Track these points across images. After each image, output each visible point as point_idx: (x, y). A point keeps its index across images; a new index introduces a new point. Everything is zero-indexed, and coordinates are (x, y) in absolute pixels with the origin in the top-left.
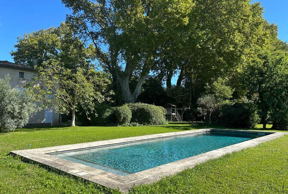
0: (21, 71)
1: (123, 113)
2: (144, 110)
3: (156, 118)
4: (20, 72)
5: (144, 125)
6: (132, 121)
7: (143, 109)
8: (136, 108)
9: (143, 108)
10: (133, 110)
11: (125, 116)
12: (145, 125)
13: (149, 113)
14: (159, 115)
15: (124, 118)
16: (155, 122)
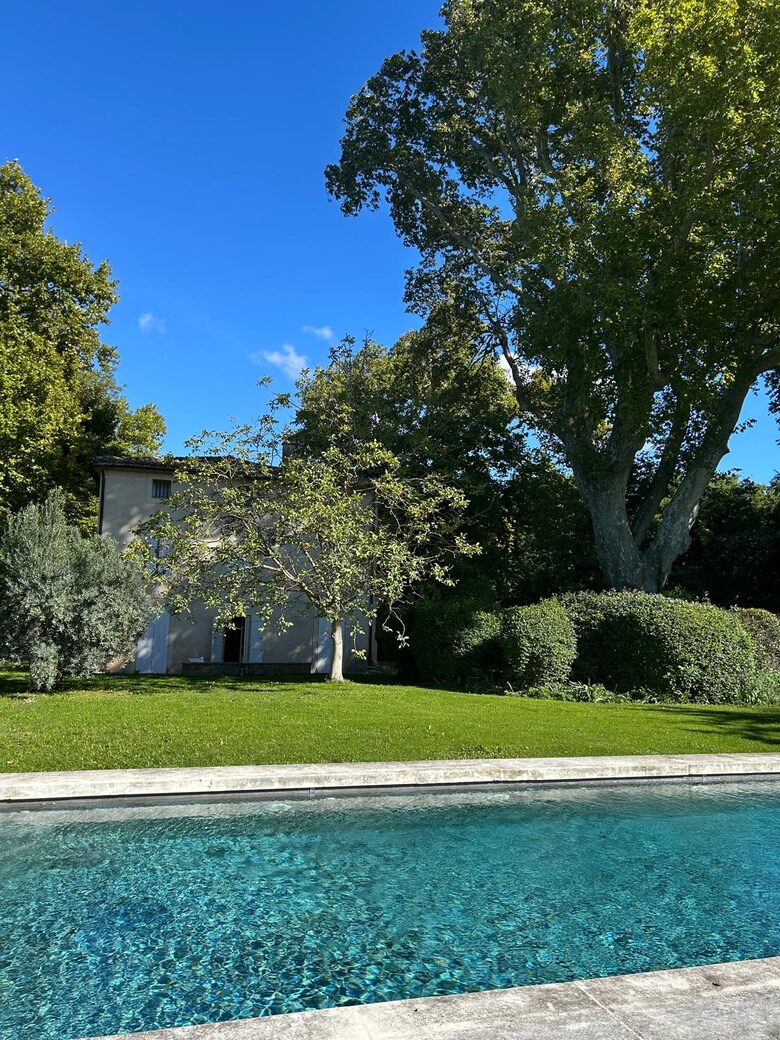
0: (156, 478)
1: (529, 638)
2: (637, 623)
3: (704, 668)
4: (154, 481)
5: (635, 697)
6: (579, 673)
7: (632, 619)
8: (600, 615)
9: (632, 616)
10: (583, 623)
11: (537, 651)
12: (642, 697)
13: (660, 641)
14: (720, 655)
15: (535, 661)
16: (701, 688)
